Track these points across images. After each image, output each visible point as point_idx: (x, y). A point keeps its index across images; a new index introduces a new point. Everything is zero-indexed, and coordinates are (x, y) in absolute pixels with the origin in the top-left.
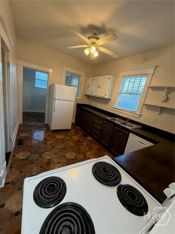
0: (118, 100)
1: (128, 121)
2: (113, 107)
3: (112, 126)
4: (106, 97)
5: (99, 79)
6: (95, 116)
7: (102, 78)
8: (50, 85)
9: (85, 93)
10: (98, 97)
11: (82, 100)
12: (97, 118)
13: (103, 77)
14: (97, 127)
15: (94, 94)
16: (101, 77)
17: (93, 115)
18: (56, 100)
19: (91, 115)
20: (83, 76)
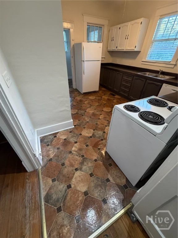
0: (150, 51)
1: (160, 73)
2: (143, 60)
3: (143, 81)
4: (136, 50)
5: (127, 26)
6: (123, 74)
7: (132, 25)
8: (73, 45)
9: (109, 49)
10: (125, 51)
11: (105, 58)
12: (126, 75)
13: (133, 22)
14: (126, 84)
15: (120, 48)
16: (129, 24)
17: (121, 74)
18: (85, 62)
19: (118, 74)
20: (105, 26)
